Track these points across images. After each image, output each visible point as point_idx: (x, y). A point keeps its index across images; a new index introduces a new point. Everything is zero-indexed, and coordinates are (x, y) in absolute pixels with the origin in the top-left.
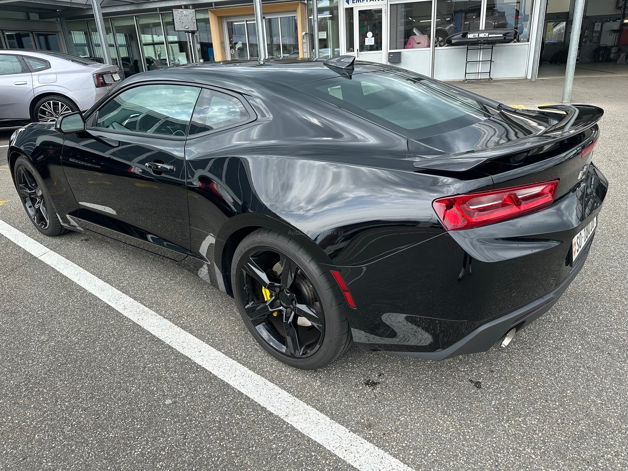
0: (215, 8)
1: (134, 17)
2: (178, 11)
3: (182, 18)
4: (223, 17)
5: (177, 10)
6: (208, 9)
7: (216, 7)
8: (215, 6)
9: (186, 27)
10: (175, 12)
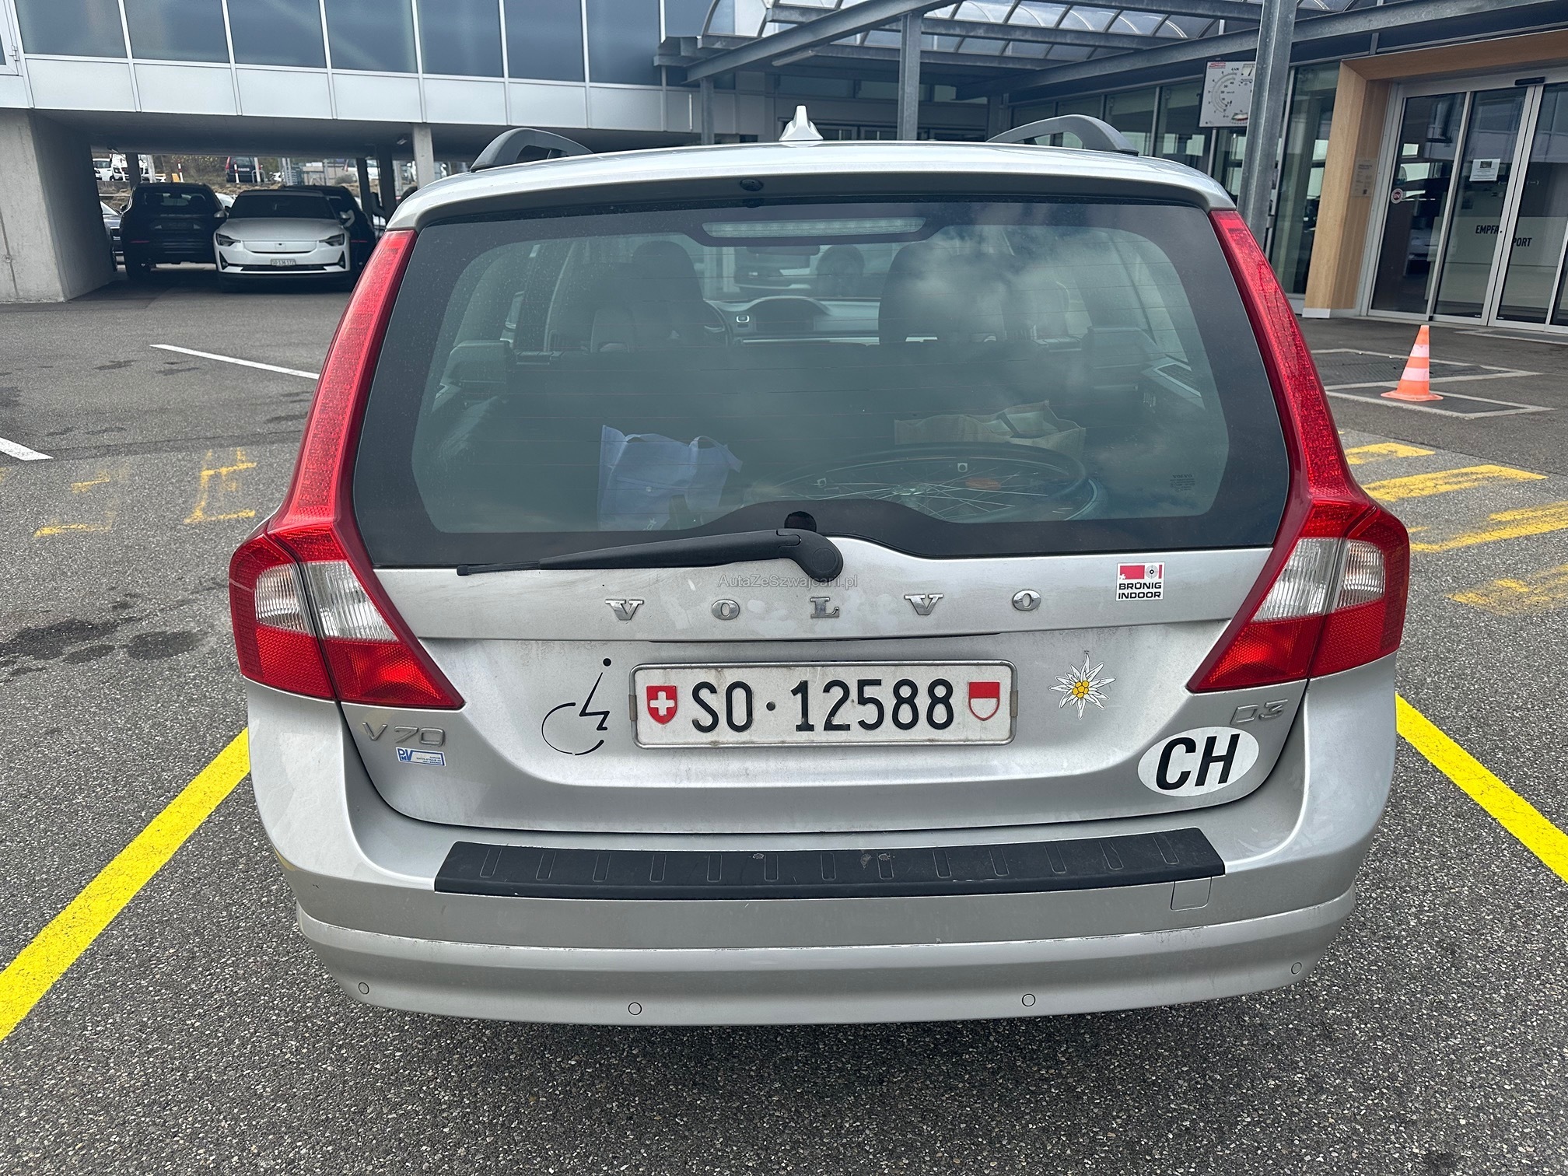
0: (1377, 53)
1: (1158, 90)
2: (1223, 67)
3: (1231, 88)
4: (1399, 84)
5: (1222, 64)
6: (1339, 59)
7: (1378, 51)
9: (1240, 117)
10: (1213, 73)
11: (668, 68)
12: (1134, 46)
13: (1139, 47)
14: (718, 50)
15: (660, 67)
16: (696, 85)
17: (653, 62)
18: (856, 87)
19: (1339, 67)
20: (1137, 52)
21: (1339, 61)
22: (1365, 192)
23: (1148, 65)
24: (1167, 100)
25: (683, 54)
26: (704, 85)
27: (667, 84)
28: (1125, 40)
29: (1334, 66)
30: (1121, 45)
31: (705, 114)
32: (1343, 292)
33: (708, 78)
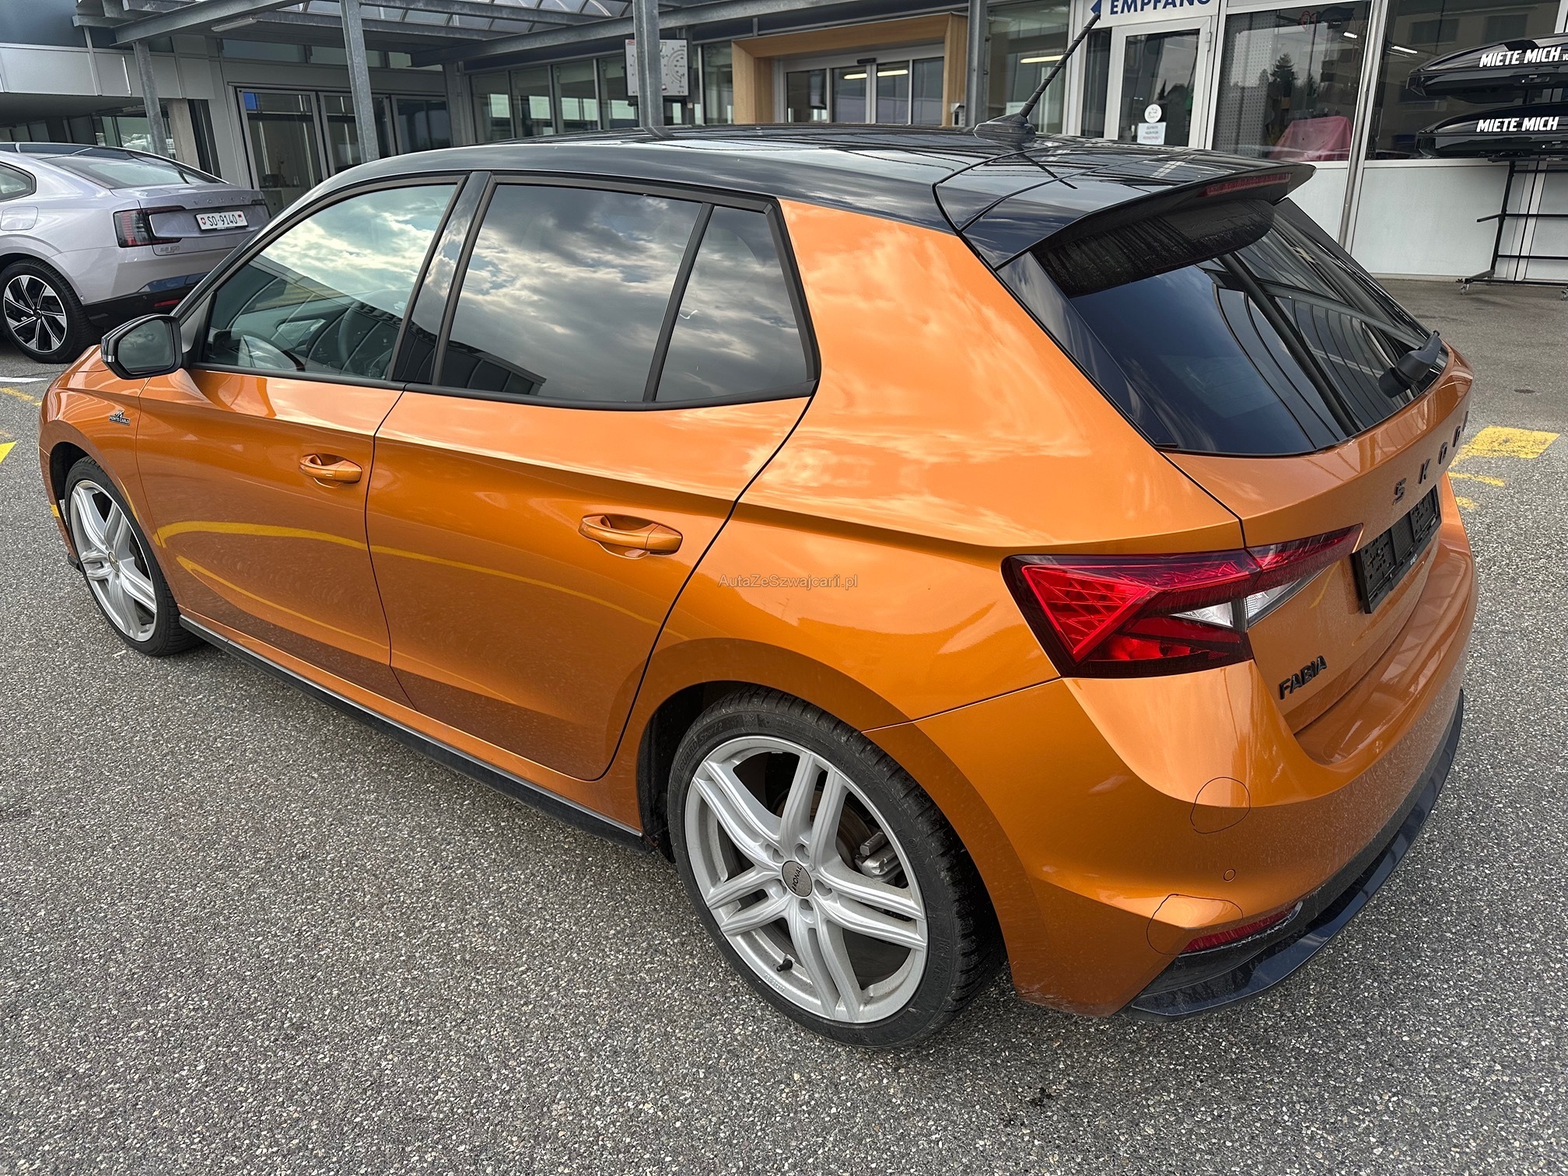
0: (759, 35)
1: (594, 62)
4: (779, 61)
6: (728, 41)
7: (760, 33)
8: (759, 30)
10: (631, 49)
11: (90, 29)
12: (565, 22)
13: (569, 23)
14: (147, 13)
15: (81, 28)
16: (127, 48)
17: (72, 23)
18: (307, 53)
19: (730, 46)
20: (569, 28)
21: (730, 41)
23: (580, 39)
24: (604, 70)
25: (107, 15)
26: (137, 48)
27: (94, 46)
28: (556, 16)
29: (728, 44)
30: (552, 21)
31: (145, 79)
33: (141, 41)
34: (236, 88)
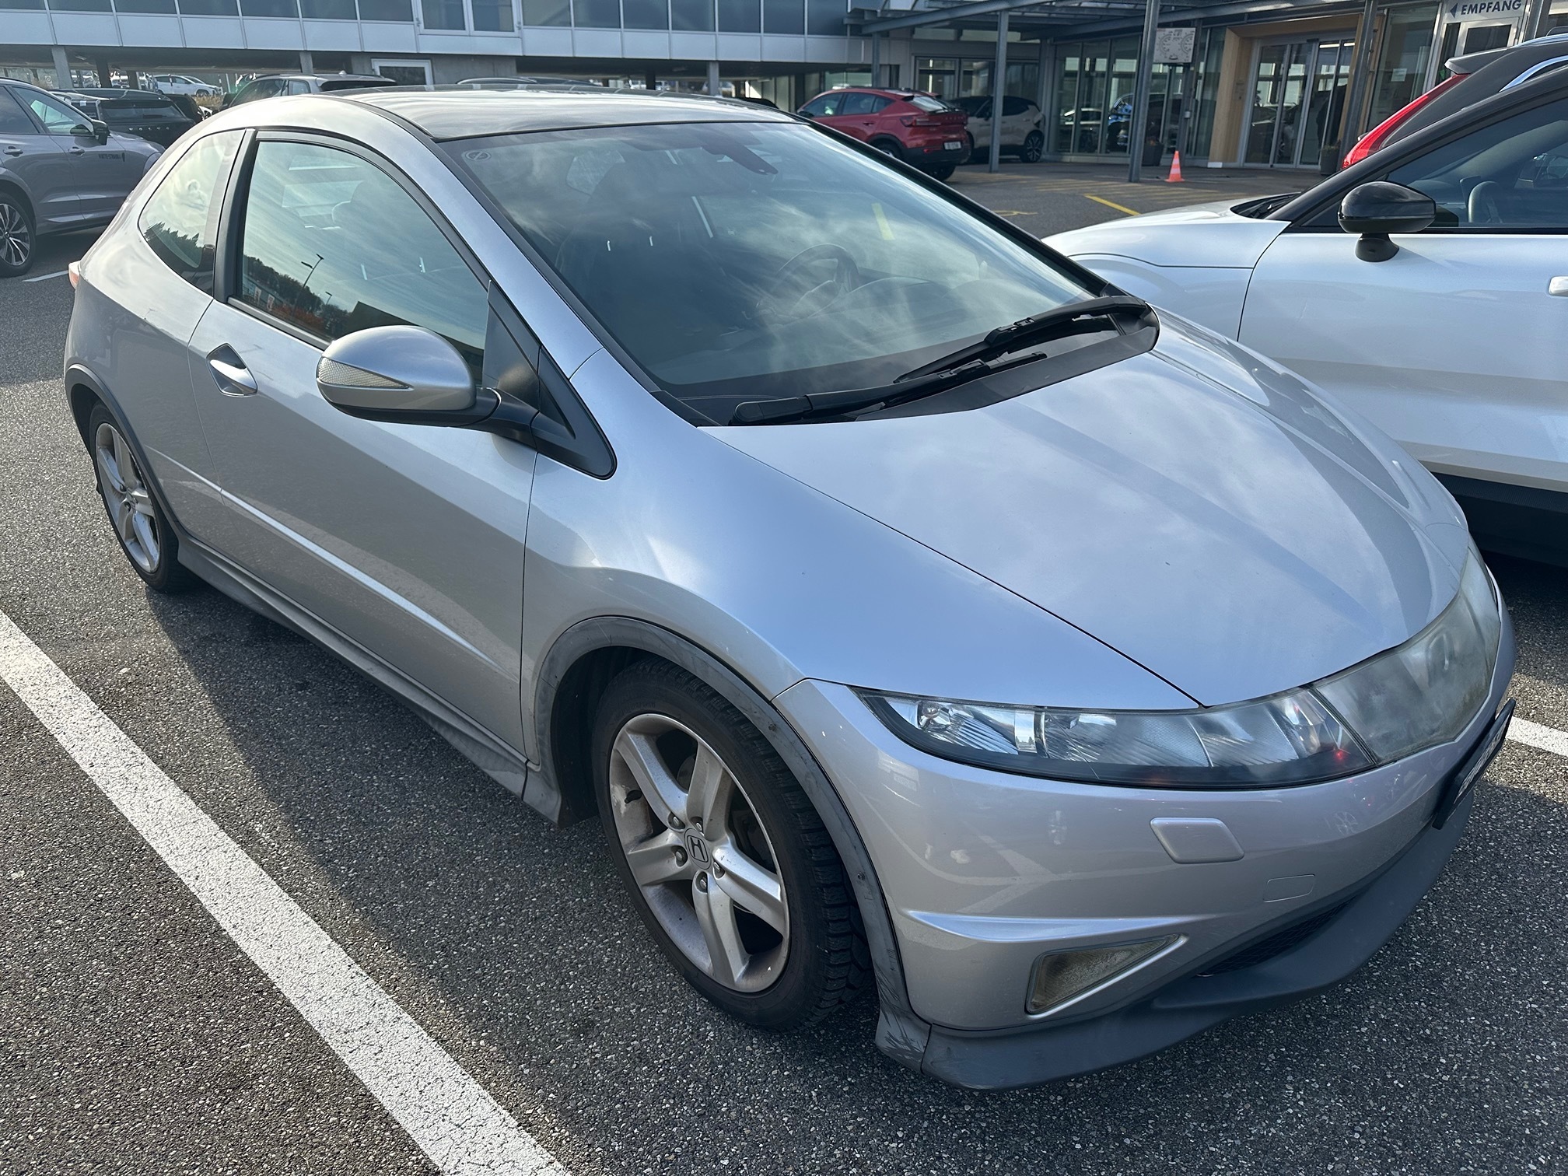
0: (1248, 23)
2: (1166, 31)
3: (1168, 42)
4: (1258, 39)
5: (1163, 29)
6: (1226, 26)
7: (1250, 21)
8: (1248, 19)
9: (1173, 57)
10: (1161, 33)
11: (851, 25)
15: (847, 25)
16: (870, 35)
17: (842, 22)
22: (1240, 98)
25: (862, 18)
27: (851, 35)
29: (1226, 29)
31: (875, 53)
32: (1229, 154)
33: (878, 32)
34: (916, 57)
